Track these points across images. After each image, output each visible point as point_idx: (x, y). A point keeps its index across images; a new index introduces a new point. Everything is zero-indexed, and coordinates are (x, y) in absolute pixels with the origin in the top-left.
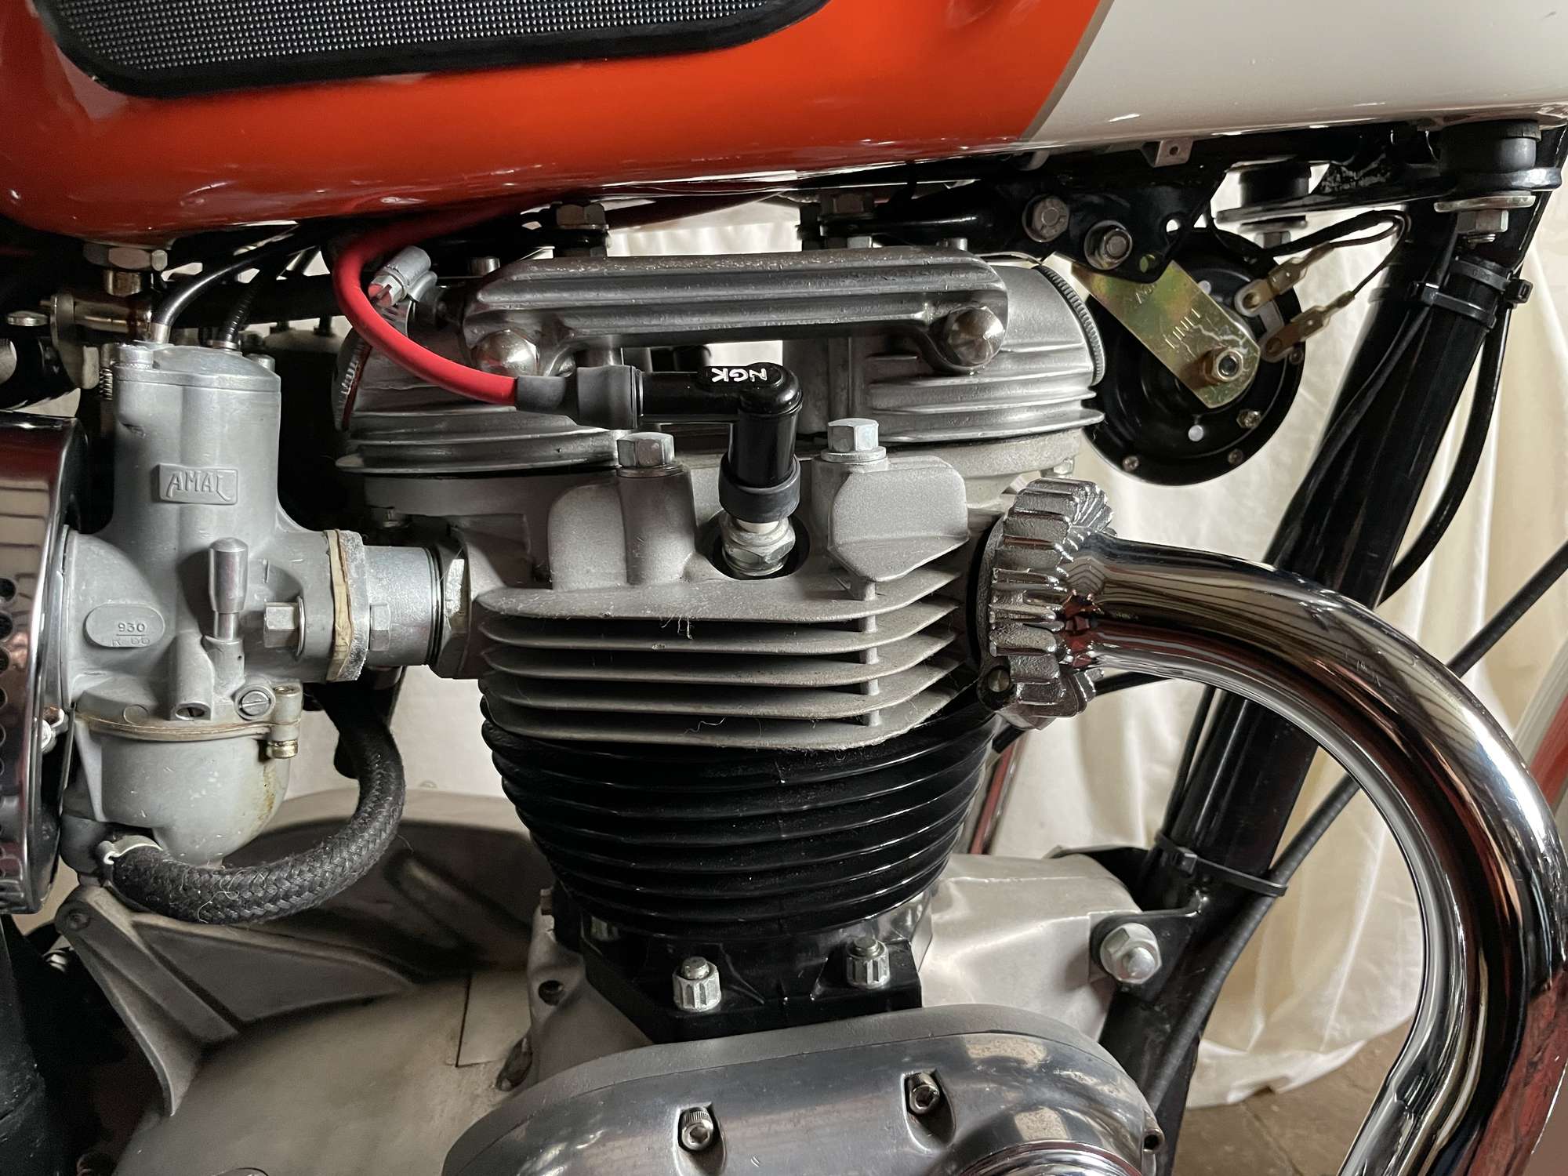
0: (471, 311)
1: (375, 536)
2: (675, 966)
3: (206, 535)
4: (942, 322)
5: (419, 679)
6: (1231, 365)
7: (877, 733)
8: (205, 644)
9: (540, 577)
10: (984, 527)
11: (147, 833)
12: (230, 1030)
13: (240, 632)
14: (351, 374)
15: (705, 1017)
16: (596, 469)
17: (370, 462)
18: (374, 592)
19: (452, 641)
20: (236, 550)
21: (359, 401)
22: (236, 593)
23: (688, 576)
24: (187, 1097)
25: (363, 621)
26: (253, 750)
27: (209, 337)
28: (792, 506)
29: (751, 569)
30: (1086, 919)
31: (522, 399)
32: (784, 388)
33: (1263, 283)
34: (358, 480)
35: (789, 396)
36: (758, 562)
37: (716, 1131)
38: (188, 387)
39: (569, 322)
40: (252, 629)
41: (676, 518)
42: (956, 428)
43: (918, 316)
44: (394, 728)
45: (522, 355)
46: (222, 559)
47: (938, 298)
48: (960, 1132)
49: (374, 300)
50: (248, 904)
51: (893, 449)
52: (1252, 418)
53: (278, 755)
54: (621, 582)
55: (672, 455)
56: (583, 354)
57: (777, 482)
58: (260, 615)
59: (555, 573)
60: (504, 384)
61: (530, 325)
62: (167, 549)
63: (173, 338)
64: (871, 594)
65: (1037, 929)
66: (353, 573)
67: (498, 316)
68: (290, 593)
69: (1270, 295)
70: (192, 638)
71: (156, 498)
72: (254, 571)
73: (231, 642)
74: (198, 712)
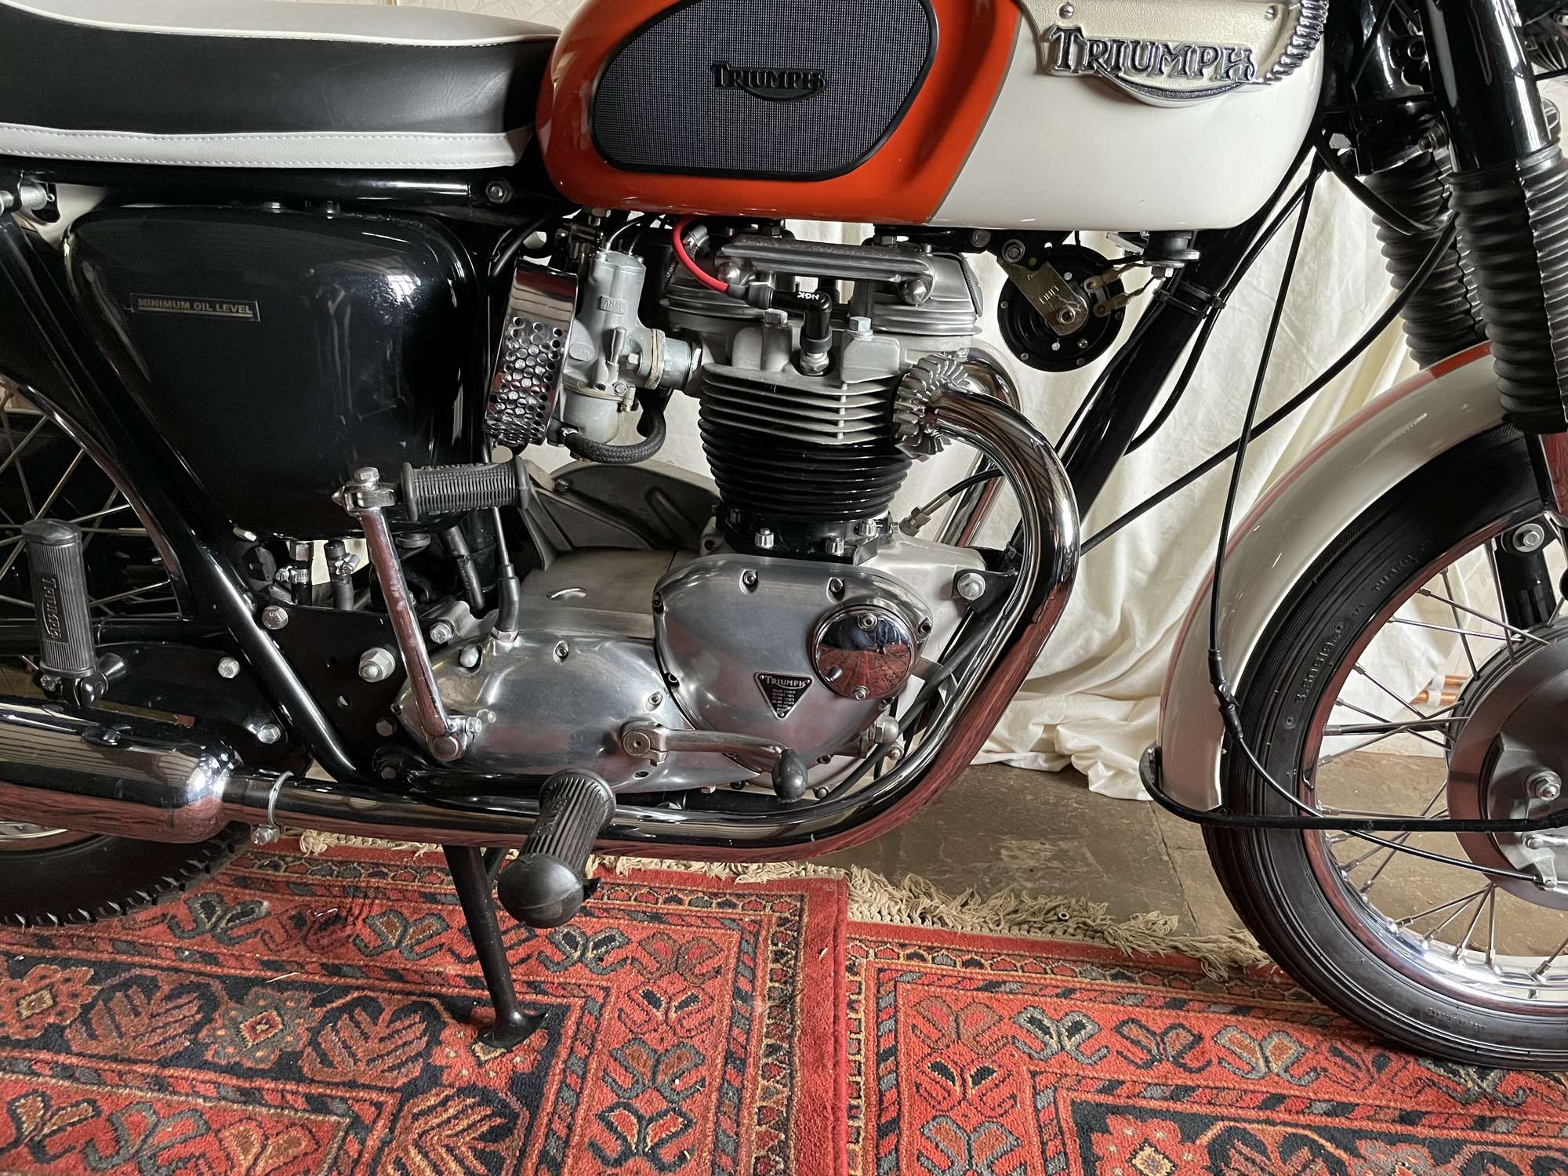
0: (718, 254)
1: (670, 334)
2: (758, 529)
3: (613, 325)
4: (902, 283)
5: (677, 394)
6: (1067, 316)
7: (840, 440)
8: (607, 364)
9: (728, 361)
10: (906, 370)
11: (576, 428)
12: (569, 547)
13: (619, 362)
14: (671, 269)
15: (766, 550)
16: (757, 322)
17: (672, 304)
18: (667, 357)
19: (693, 379)
20: (623, 331)
21: (672, 280)
22: (620, 347)
23: (783, 370)
24: (550, 567)
25: (661, 366)
26: (616, 407)
27: (625, 250)
28: (828, 349)
29: (811, 372)
30: (955, 568)
31: (729, 293)
32: (824, 303)
33: (1098, 278)
34: (666, 310)
35: (826, 306)
36: (812, 370)
37: (756, 579)
38: (616, 268)
39: (754, 263)
40: (624, 360)
41: (783, 346)
42: (905, 328)
43: (892, 280)
44: (665, 413)
45: (734, 274)
46: (618, 333)
47: (902, 274)
48: (845, 598)
49: (684, 245)
50: (610, 457)
51: (877, 332)
52: (1082, 344)
53: (624, 410)
54: (758, 369)
55: (785, 321)
56: (760, 276)
57: (820, 338)
58: (626, 357)
59: (734, 360)
60: (724, 286)
61: (740, 262)
62: (600, 327)
63: (612, 248)
64: (845, 387)
65: (929, 567)
66: (660, 347)
67: (728, 257)
68: (638, 351)
69: (1101, 284)
70: (603, 361)
71: (599, 308)
72: (628, 340)
73: (616, 365)
74: (602, 387)
